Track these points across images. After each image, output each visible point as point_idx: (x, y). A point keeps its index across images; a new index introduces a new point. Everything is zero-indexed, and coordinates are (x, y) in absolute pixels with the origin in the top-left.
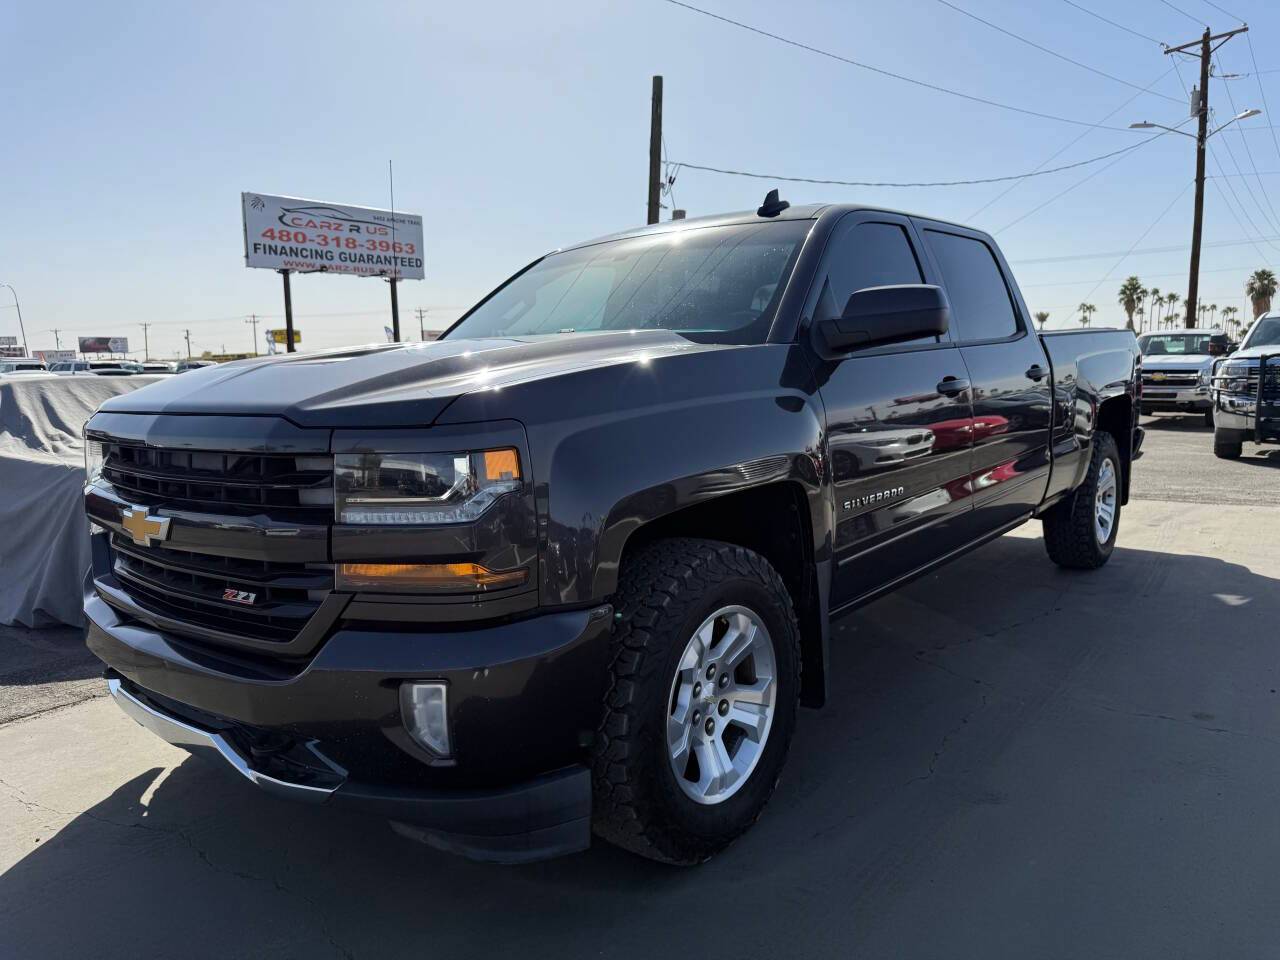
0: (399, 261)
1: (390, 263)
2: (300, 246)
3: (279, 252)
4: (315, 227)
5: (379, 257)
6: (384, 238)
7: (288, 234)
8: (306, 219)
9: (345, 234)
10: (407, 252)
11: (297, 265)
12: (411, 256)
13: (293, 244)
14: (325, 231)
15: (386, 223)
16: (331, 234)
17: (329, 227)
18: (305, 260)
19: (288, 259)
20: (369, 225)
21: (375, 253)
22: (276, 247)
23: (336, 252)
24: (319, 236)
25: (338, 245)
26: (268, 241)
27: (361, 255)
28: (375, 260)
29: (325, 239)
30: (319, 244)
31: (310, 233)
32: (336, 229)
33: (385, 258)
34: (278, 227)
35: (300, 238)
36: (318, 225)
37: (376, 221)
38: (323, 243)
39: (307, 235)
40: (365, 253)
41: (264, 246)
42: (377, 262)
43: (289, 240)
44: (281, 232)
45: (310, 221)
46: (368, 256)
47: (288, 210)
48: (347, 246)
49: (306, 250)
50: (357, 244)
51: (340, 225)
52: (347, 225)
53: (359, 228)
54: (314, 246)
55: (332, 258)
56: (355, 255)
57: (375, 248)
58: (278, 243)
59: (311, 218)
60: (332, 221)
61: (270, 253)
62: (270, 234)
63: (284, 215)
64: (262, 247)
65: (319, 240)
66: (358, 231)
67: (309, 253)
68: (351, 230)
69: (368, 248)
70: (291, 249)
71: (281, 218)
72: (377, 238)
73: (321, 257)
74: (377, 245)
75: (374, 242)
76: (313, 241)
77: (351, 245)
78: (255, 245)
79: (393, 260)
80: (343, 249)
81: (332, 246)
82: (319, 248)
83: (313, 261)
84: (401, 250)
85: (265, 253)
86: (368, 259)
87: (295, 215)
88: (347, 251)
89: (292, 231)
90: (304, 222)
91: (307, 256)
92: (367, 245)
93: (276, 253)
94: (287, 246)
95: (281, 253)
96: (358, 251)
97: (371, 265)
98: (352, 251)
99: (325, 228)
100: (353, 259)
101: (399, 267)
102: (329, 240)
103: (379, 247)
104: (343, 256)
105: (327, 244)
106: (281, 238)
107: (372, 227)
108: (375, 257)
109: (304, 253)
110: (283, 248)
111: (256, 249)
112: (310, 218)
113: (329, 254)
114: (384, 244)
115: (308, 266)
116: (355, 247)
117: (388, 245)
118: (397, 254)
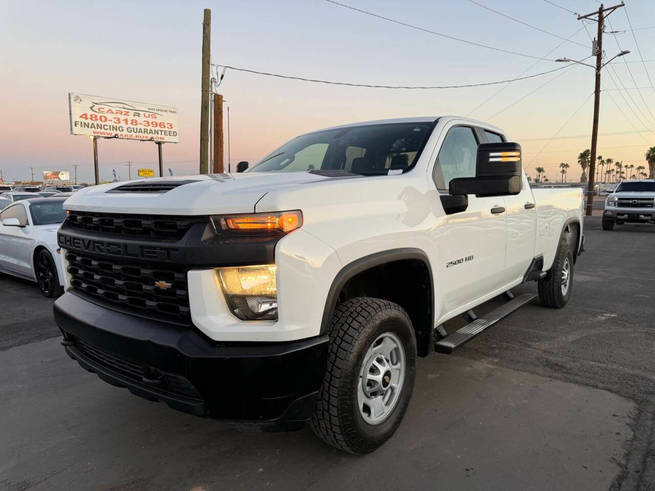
0: (163, 133)
1: (158, 133)
2: (103, 124)
3: (90, 126)
4: (113, 113)
5: (151, 130)
6: (154, 120)
7: (96, 116)
8: (107, 108)
9: (130, 117)
10: (168, 128)
11: (101, 134)
12: (170, 130)
13: (99, 122)
14: (118, 116)
15: (155, 112)
16: (122, 117)
17: (121, 113)
18: (106, 131)
19: (95, 130)
21: (149, 128)
22: (88, 123)
23: (125, 127)
24: (115, 118)
25: (127, 123)
26: (83, 120)
27: (140, 129)
28: (148, 132)
29: (119, 119)
30: (115, 122)
31: (109, 116)
32: (125, 115)
33: (155, 131)
34: (90, 113)
35: (103, 119)
36: (115, 112)
37: (150, 111)
38: (117, 122)
39: (107, 117)
41: (81, 123)
42: (150, 133)
43: (96, 120)
44: (91, 115)
45: (110, 110)
46: (144, 129)
47: (96, 104)
48: (132, 124)
49: (107, 126)
50: (138, 123)
51: (128, 112)
52: (132, 112)
53: (139, 114)
54: (112, 124)
55: (123, 131)
56: (137, 129)
57: (149, 125)
58: (90, 122)
59: (110, 108)
60: (123, 110)
61: (85, 127)
62: (85, 116)
63: (94, 106)
64: (80, 123)
65: (115, 120)
66: (139, 115)
67: (108, 127)
68: (134, 115)
69: (145, 125)
70: (98, 125)
71: (91, 108)
72: (150, 120)
73: (116, 130)
74: (150, 124)
75: (148, 122)
76: (111, 121)
77: (134, 124)
78: (75, 122)
79: (160, 132)
80: (129, 125)
81: (123, 124)
82: (115, 125)
83: (111, 132)
84: (164, 127)
85: (82, 126)
86: (145, 131)
87: (100, 106)
88: (132, 127)
89: (99, 115)
90: (106, 110)
91: (107, 129)
92: (144, 123)
93: (88, 127)
94: (95, 123)
95: (91, 127)
96: (139, 127)
97: (146, 134)
98: (135, 127)
99: (118, 114)
100: (135, 131)
101: (163, 136)
102: (121, 120)
103: (151, 125)
104: (129, 129)
105: (119, 122)
106: (91, 119)
107: (147, 114)
108: (149, 130)
109: (106, 127)
110: (93, 124)
111: (76, 125)
113: (121, 128)
114: (154, 123)
115: (108, 135)
116: (136, 124)
117: (156, 124)
118: (161, 129)
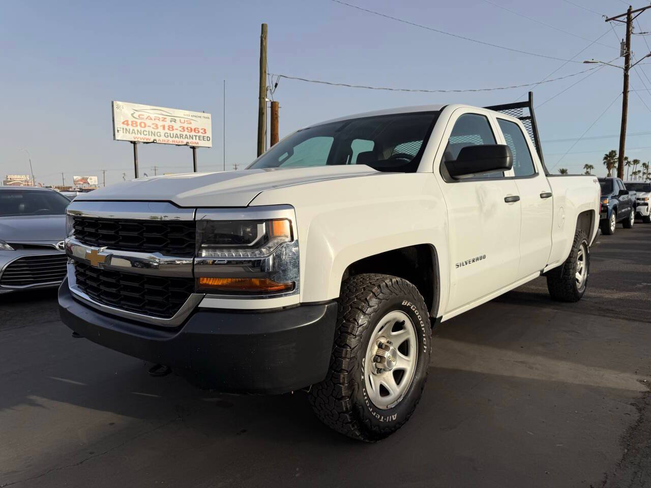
0: (197, 138)
1: (192, 138)
2: (143, 129)
4: (151, 119)
5: (186, 135)
6: (189, 126)
7: (136, 122)
8: (146, 115)
9: (167, 124)
10: (202, 133)
11: (141, 139)
12: (204, 135)
13: (139, 128)
14: (157, 122)
15: (190, 118)
16: (160, 123)
17: (159, 120)
18: (145, 137)
19: (135, 136)
20: (181, 119)
21: (184, 133)
22: (129, 129)
23: (163, 132)
24: (153, 124)
25: (164, 129)
26: (125, 127)
27: (177, 134)
29: (157, 125)
30: (153, 128)
31: (148, 122)
32: (163, 120)
33: (190, 136)
34: (131, 119)
35: (143, 125)
37: (185, 117)
38: (155, 128)
39: (146, 123)
40: (179, 133)
42: (185, 138)
43: (137, 126)
45: (149, 116)
46: (180, 135)
47: (136, 111)
48: (169, 129)
50: (174, 128)
51: (165, 118)
52: (169, 119)
54: (151, 129)
55: (160, 136)
56: (173, 134)
57: (184, 131)
58: (131, 128)
60: (161, 116)
61: (126, 133)
62: (126, 122)
63: (134, 113)
64: (122, 129)
65: (153, 126)
66: (175, 121)
67: (147, 133)
68: (171, 121)
69: (181, 131)
70: (138, 131)
71: (132, 115)
72: (186, 125)
73: (154, 135)
74: (185, 129)
76: (150, 127)
77: (171, 129)
78: (118, 128)
79: (194, 137)
82: (153, 131)
83: (150, 137)
84: (199, 132)
85: (123, 132)
87: (140, 113)
88: (169, 132)
89: (139, 121)
90: (145, 117)
91: (146, 135)
92: (180, 129)
93: (129, 133)
94: (136, 129)
95: (132, 133)
96: (175, 132)
97: (182, 139)
98: (172, 132)
99: (157, 120)
100: (172, 136)
101: (197, 140)
102: (159, 126)
104: (166, 134)
105: (157, 128)
106: (132, 125)
107: (183, 120)
108: (184, 135)
109: (145, 133)
110: (133, 130)
111: (118, 131)
112: (148, 115)
113: (159, 134)
114: (189, 129)
115: (147, 140)
116: (173, 130)
117: (191, 129)
118: (196, 134)
